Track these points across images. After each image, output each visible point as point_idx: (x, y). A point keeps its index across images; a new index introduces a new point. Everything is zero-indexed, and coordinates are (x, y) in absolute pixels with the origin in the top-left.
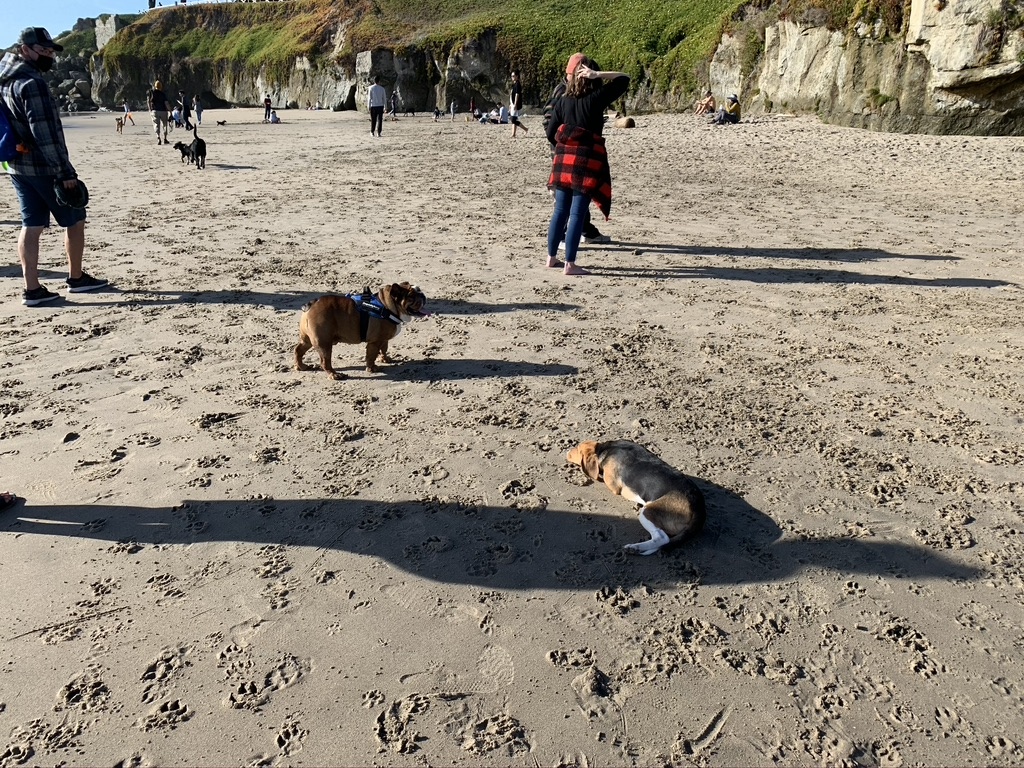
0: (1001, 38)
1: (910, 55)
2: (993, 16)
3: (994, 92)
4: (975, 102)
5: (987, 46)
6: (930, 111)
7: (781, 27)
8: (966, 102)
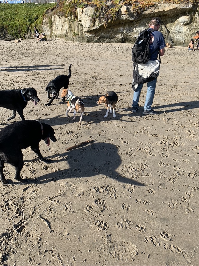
0: (95, 20)
1: (79, 24)
2: (93, 15)
3: (96, 33)
4: (93, 35)
5: (92, 22)
6: (85, 37)
7: (55, 16)
8: (91, 35)
